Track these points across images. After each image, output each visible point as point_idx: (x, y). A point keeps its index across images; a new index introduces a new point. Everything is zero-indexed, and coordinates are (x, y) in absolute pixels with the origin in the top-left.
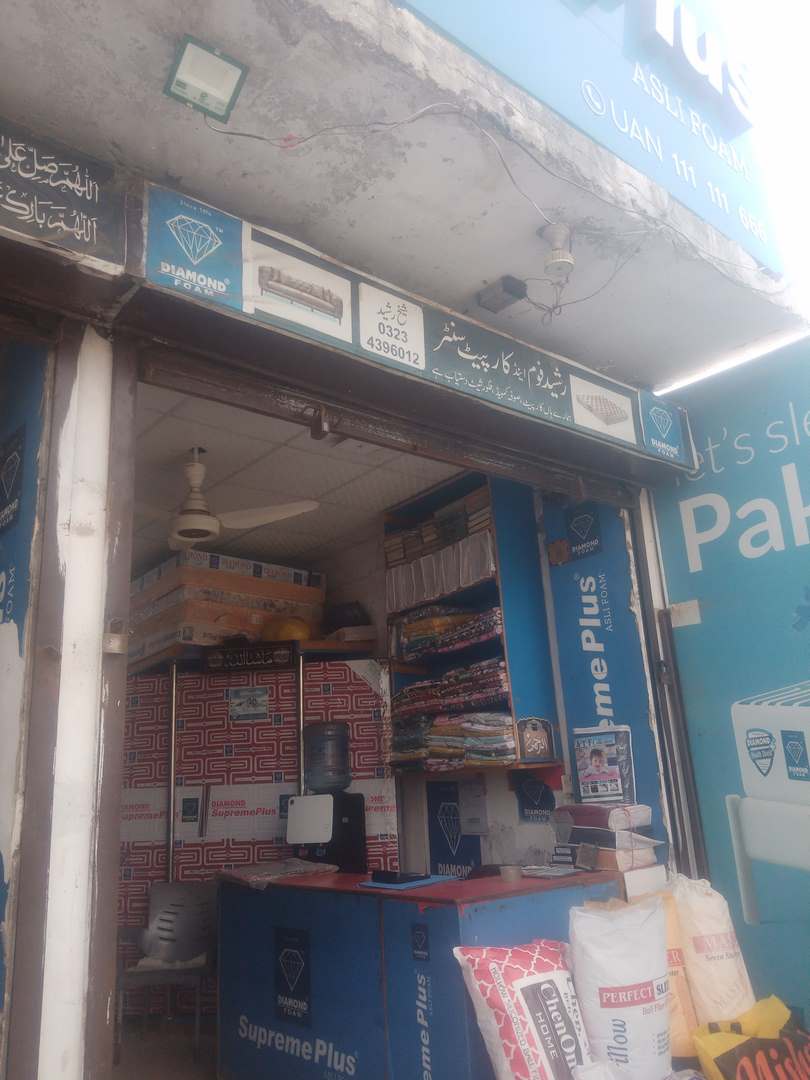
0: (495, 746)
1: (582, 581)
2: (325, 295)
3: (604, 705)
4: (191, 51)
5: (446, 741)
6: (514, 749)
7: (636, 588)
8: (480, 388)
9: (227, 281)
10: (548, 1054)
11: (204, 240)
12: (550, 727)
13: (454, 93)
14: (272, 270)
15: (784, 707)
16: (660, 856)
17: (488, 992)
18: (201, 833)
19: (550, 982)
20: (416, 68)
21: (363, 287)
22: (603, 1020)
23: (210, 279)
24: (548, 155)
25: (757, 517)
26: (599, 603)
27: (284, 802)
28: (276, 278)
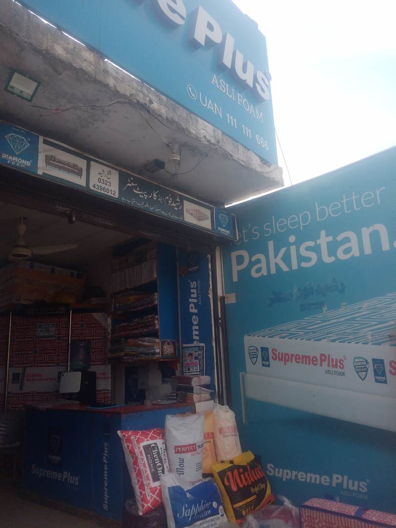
0: (151, 351)
1: (191, 283)
2: (75, 166)
3: (196, 335)
4: (16, 75)
5: (132, 349)
6: (159, 352)
7: (211, 287)
8: (143, 206)
9: (31, 161)
10: (151, 471)
11: (22, 144)
12: (175, 344)
13: (127, 96)
14: (51, 156)
15: (269, 338)
16: (212, 396)
17: (130, 448)
18: (21, 388)
19: (155, 444)
20: (110, 86)
21: (92, 163)
22: (175, 458)
23: (23, 160)
24: (167, 119)
25: (258, 261)
26: (197, 293)
27: (60, 374)
28: (53, 159)
